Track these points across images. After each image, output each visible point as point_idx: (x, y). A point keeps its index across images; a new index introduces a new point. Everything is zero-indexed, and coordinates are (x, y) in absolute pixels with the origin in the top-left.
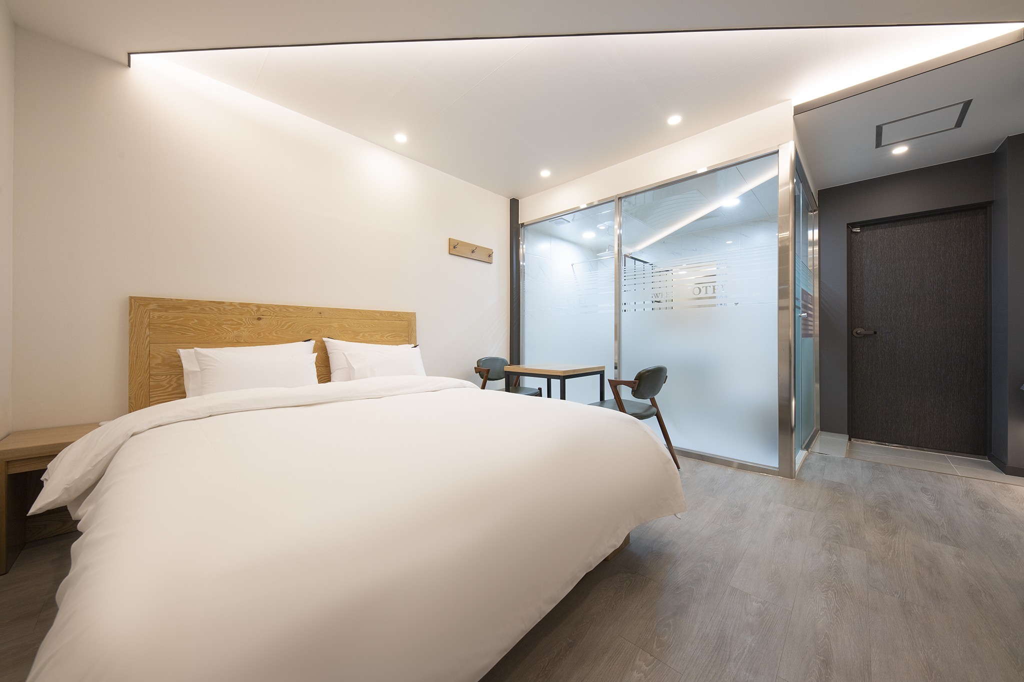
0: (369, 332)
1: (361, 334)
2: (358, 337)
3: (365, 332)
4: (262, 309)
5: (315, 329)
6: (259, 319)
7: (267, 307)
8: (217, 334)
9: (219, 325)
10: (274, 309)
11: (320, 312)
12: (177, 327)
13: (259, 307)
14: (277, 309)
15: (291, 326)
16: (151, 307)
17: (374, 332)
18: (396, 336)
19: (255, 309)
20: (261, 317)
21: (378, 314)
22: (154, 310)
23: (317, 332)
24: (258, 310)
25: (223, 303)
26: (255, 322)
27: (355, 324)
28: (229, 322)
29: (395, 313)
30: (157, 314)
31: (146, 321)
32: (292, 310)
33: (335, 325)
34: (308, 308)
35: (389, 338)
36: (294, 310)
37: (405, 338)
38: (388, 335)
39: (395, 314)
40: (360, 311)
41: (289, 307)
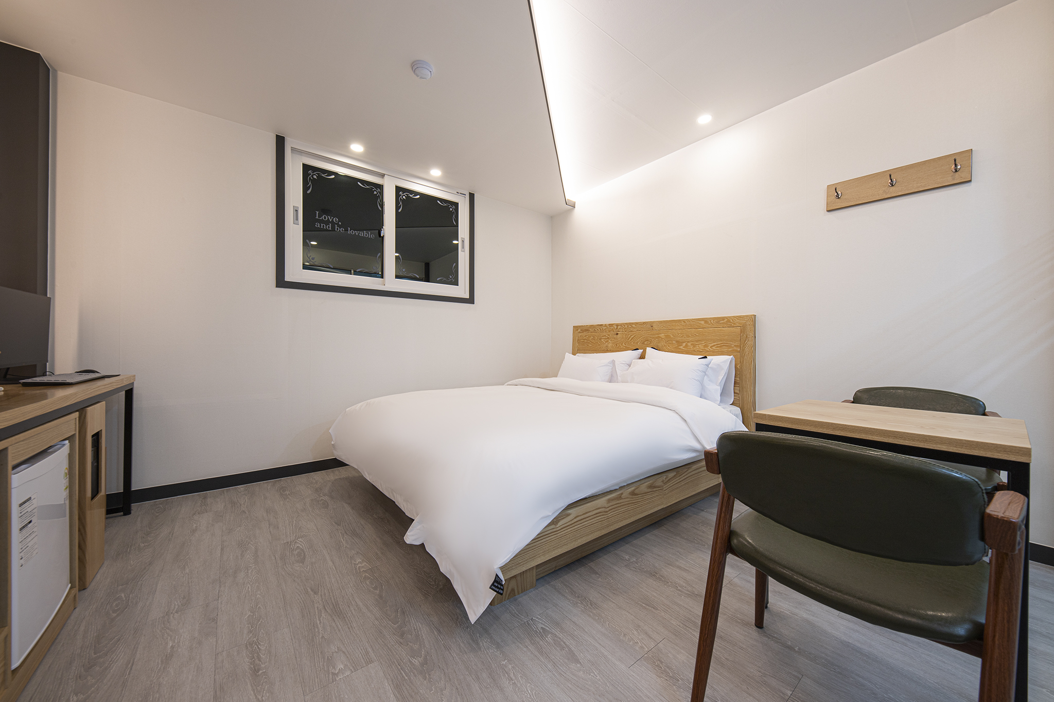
0: (693, 341)
1: (684, 344)
2: (681, 347)
3: (688, 342)
4: (619, 327)
5: (648, 340)
6: (617, 334)
7: (621, 325)
8: (599, 345)
9: (600, 339)
10: (624, 326)
11: (651, 325)
12: (586, 341)
13: (617, 325)
14: (626, 326)
15: (633, 338)
16: (579, 330)
17: (697, 341)
18: (724, 346)
19: (616, 327)
20: (618, 332)
21: (703, 322)
22: (579, 332)
23: (649, 342)
24: (617, 328)
25: (602, 325)
26: (615, 336)
27: (678, 334)
28: (604, 337)
29: (723, 318)
30: (580, 334)
31: (577, 338)
32: (634, 326)
33: (662, 335)
34: (644, 323)
35: (714, 348)
36: (636, 325)
37: (735, 348)
38: (712, 345)
39: (723, 320)
40: (684, 321)
41: (633, 323)
